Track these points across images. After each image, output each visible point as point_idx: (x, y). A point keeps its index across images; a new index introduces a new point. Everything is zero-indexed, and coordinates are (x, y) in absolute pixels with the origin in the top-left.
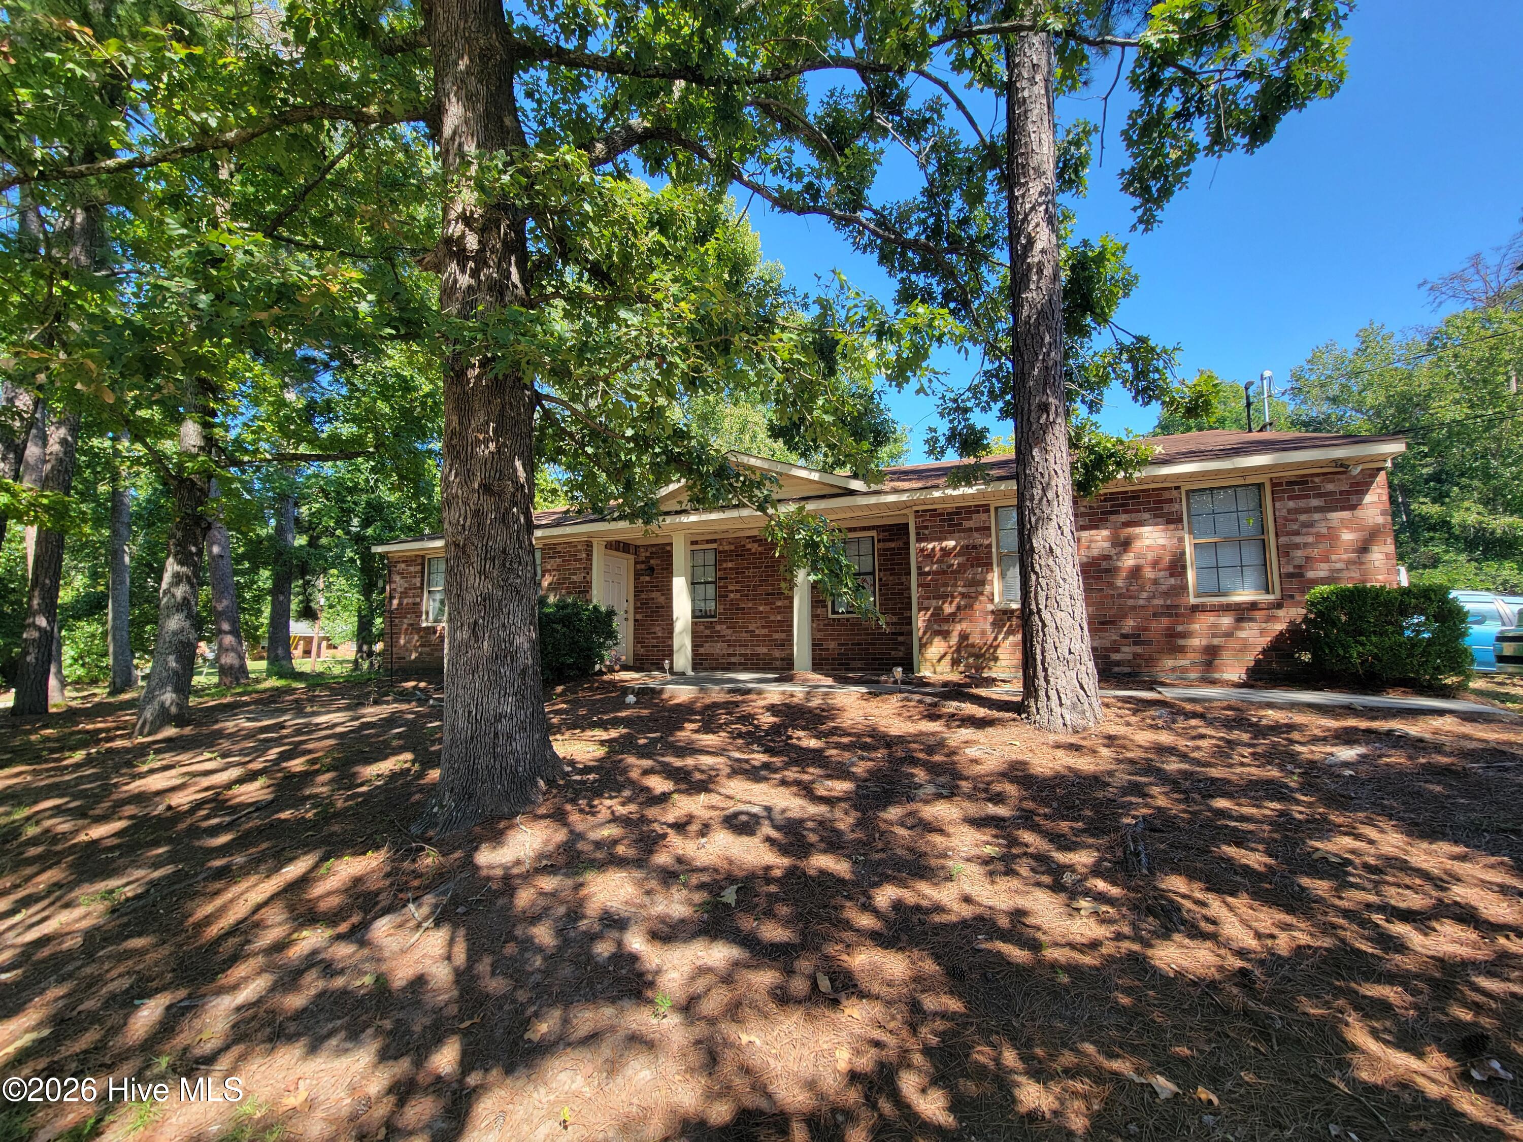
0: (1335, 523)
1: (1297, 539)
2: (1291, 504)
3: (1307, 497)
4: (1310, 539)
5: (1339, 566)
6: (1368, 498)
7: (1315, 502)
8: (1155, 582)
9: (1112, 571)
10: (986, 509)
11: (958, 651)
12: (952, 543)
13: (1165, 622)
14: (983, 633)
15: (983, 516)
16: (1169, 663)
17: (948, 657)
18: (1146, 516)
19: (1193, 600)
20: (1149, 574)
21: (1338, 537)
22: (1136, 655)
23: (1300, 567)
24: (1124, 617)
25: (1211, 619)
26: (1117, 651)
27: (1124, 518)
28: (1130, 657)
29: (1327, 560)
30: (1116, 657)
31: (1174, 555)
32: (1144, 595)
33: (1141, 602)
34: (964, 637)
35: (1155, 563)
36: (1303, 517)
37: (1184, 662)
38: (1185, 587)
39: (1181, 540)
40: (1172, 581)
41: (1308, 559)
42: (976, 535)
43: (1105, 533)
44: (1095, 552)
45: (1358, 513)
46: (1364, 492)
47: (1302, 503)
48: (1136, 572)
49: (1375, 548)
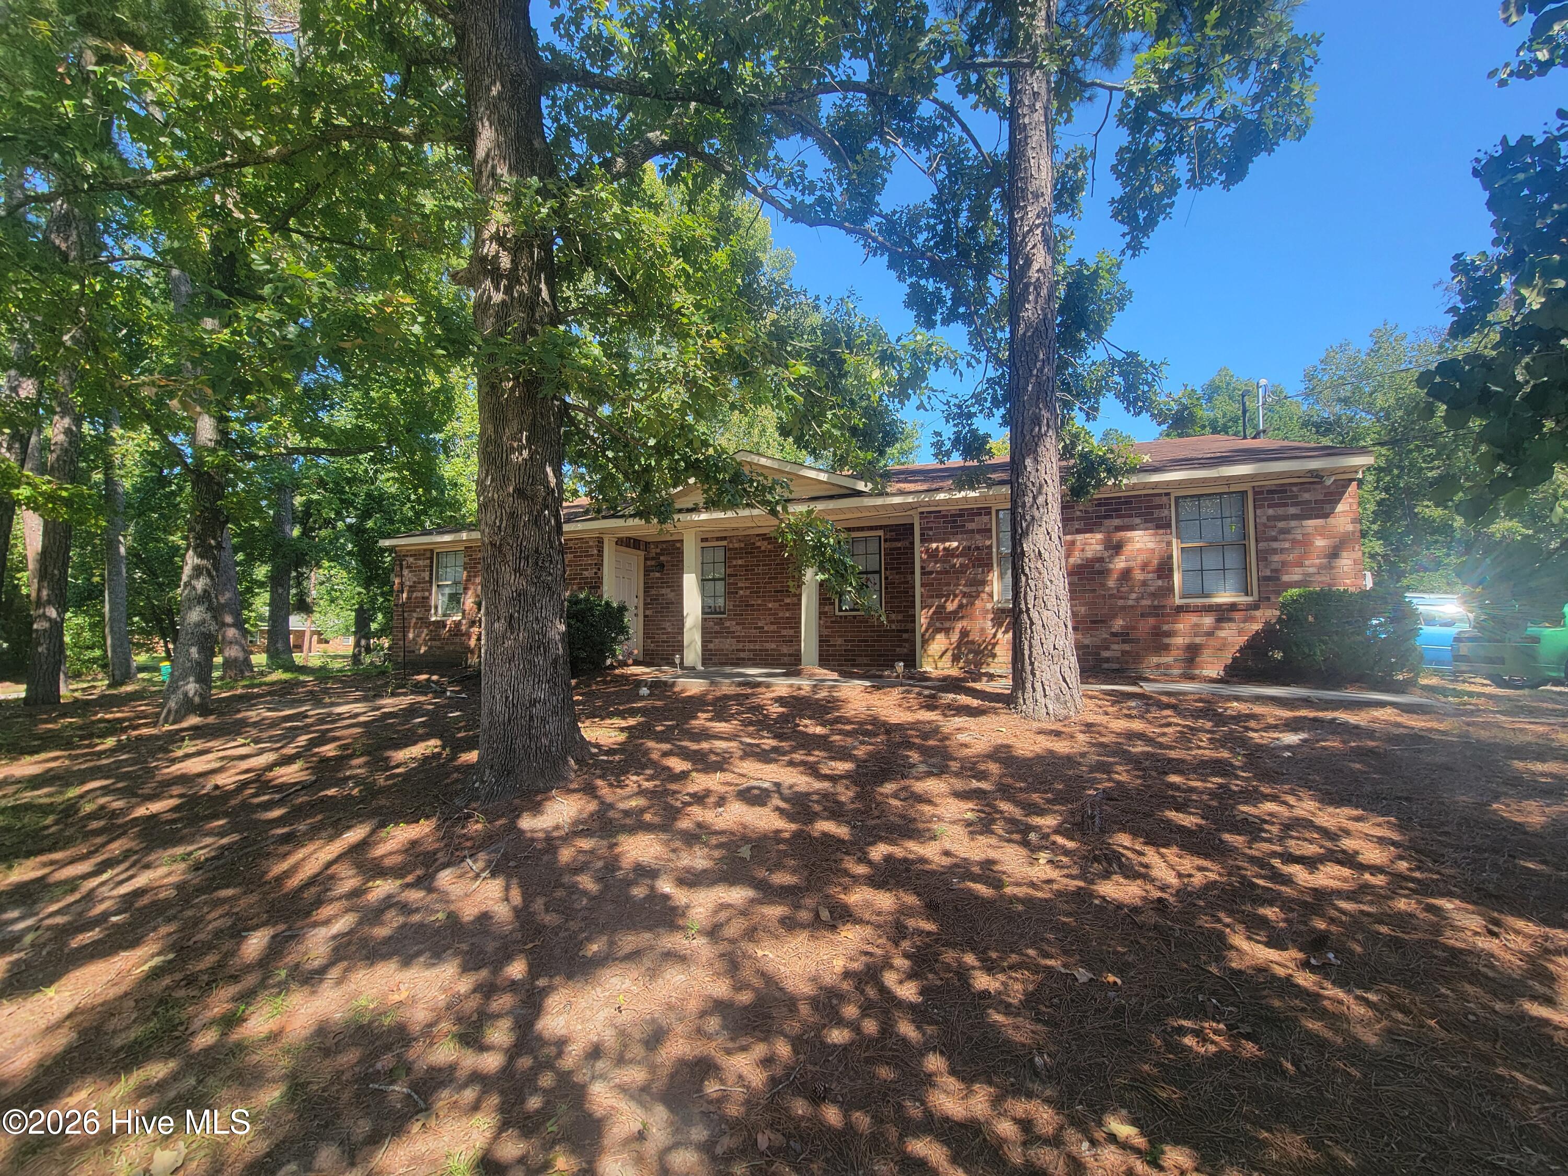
0: (1310, 530)
1: (1275, 545)
2: (1271, 512)
3: (1286, 505)
4: (1287, 545)
5: (1312, 570)
6: (1340, 508)
7: (1292, 510)
8: (1144, 583)
9: (1104, 573)
10: (987, 511)
11: (958, 647)
12: (955, 544)
13: (1151, 621)
14: (983, 630)
15: (985, 519)
16: (1155, 660)
17: (949, 653)
18: (1137, 520)
19: (1178, 601)
20: (1138, 575)
21: (1311, 543)
22: (1124, 653)
23: (1276, 571)
24: (1114, 616)
25: (1194, 619)
26: (1107, 648)
27: (1117, 522)
28: (1119, 654)
29: (1301, 565)
30: (1105, 654)
31: (1162, 558)
32: (1134, 596)
33: (1131, 603)
34: (964, 633)
35: (1144, 567)
36: (1281, 524)
37: (1169, 659)
38: (1171, 589)
39: (1169, 544)
40: (1160, 583)
41: (1284, 564)
42: (977, 536)
43: (1099, 536)
44: (1089, 554)
45: (1331, 520)
46: (1337, 502)
47: (1280, 511)
48: (1126, 574)
49: (1344, 554)
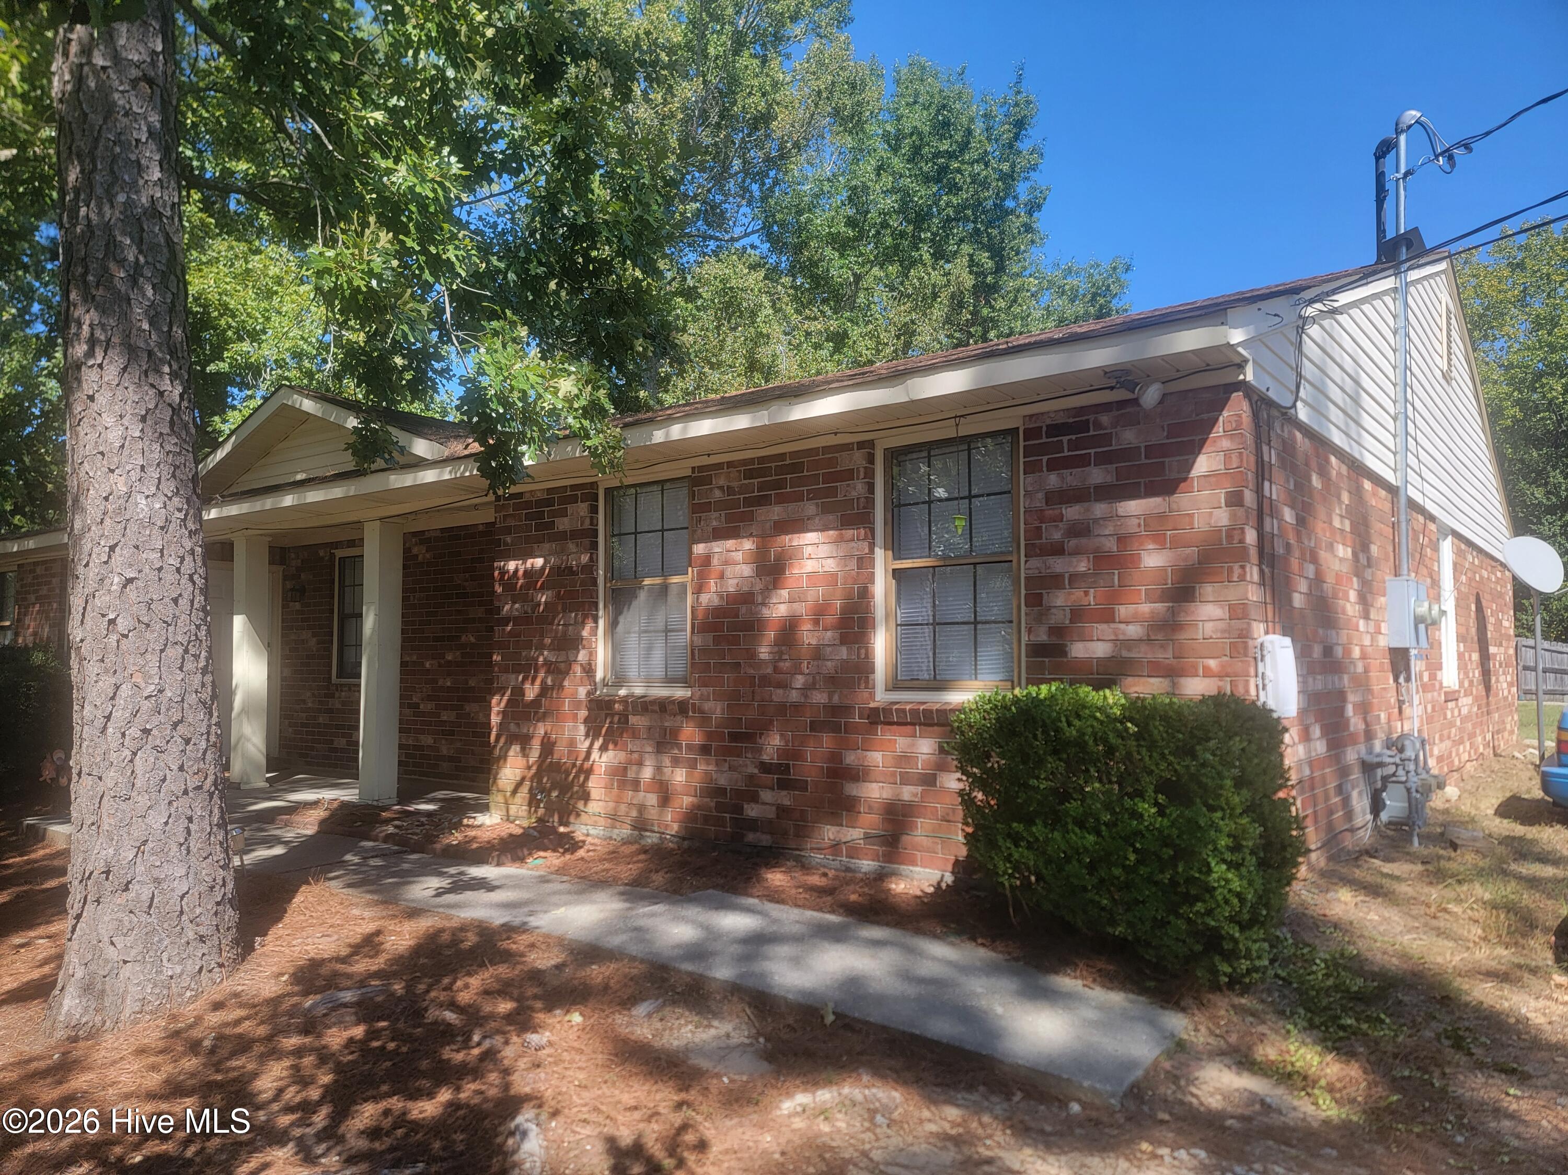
0: (1132, 526)
1: (1058, 565)
2: (1053, 480)
3: (1083, 462)
4: (1082, 566)
5: (1133, 631)
6: (1203, 464)
7: (1097, 475)
8: (818, 653)
9: (754, 626)
11: (538, 776)
12: (539, 562)
13: (827, 741)
14: (572, 743)
15: (583, 508)
16: (830, 833)
17: (525, 789)
18: (810, 508)
19: (881, 696)
20: (808, 636)
21: (1135, 561)
22: (782, 811)
23: (1058, 631)
24: (764, 727)
25: (901, 742)
26: (754, 798)
27: (776, 512)
28: (771, 813)
29: (1108, 617)
30: (752, 811)
31: (848, 596)
32: (799, 681)
33: (794, 696)
34: (548, 746)
35: (819, 612)
36: (1072, 512)
37: (854, 834)
38: (865, 668)
39: (865, 562)
40: (843, 653)
41: (1077, 614)
42: (571, 546)
43: (748, 545)
44: (731, 586)
45: (1182, 500)
46: (1195, 448)
47: (1072, 478)
48: (789, 628)
49: (1208, 590)
